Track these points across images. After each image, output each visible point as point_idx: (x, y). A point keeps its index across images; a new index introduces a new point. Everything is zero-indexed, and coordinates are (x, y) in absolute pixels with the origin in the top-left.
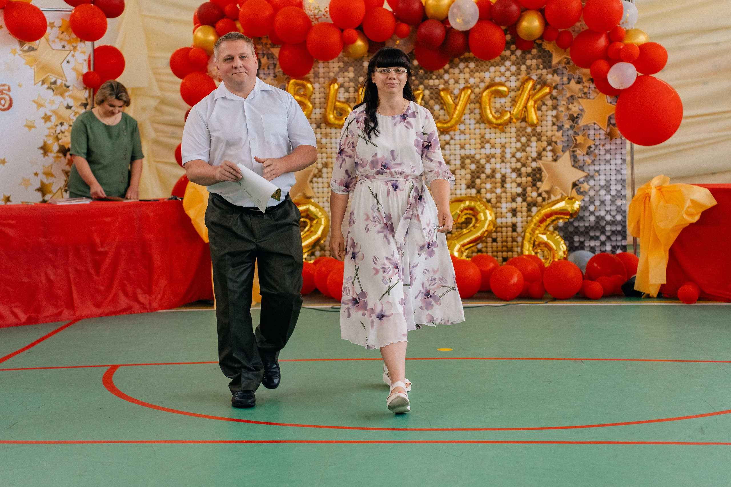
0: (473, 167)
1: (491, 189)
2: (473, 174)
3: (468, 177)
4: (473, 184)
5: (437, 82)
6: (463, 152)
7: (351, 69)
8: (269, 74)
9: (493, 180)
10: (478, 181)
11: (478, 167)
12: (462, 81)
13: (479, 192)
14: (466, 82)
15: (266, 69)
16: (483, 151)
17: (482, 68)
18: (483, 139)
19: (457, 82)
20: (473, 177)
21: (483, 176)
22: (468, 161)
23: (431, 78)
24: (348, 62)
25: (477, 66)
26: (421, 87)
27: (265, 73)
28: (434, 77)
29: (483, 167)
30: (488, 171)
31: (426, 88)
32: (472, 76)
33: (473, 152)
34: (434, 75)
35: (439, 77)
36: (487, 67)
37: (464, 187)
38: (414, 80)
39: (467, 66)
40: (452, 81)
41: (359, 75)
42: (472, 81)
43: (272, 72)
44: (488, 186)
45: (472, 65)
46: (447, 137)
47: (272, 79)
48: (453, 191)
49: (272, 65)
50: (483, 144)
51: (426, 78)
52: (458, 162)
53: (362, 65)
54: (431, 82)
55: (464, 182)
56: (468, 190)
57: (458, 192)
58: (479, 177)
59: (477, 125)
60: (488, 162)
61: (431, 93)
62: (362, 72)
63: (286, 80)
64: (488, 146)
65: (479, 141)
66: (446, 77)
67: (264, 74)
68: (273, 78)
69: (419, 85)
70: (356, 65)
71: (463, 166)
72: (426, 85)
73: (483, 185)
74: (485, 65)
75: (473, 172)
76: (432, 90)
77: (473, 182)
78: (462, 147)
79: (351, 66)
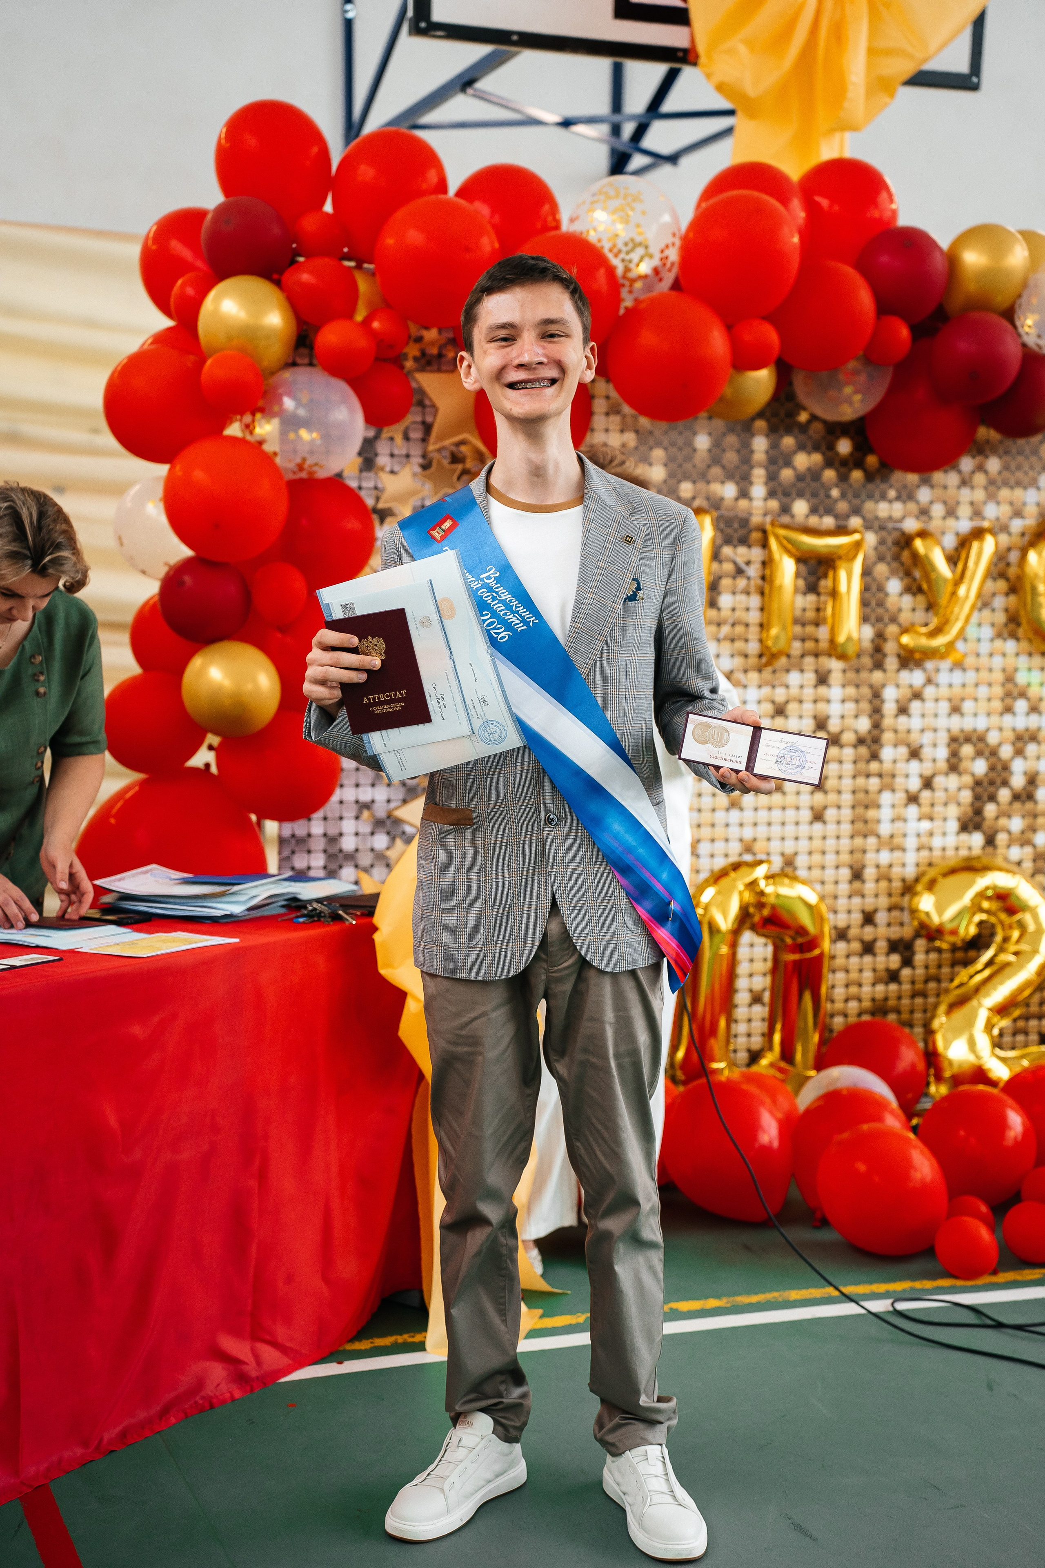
0: (980, 767)
1: (1023, 832)
2: (979, 790)
3: (966, 796)
4: (977, 819)
5: (897, 509)
6: (956, 723)
7: (658, 454)
8: (408, 456)
9: (1029, 805)
10: (990, 810)
11: (992, 768)
12: (964, 511)
13: (990, 841)
14: (977, 513)
15: (399, 439)
16: (1008, 720)
17: (1019, 475)
18: (1009, 686)
19: (951, 512)
20: (977, 798)
21: (1004, 795)
22: (967, 750)
23: (883, 497)
24: (651, 433)
25: (1006, 467)
26: (855, 522)
27: (396, 452)
28: (892, 493)
29: (1006, 768)
30: (1018, 781)
31: (868, 526)
32: (991, 497)
33: (981, 724)
34: (891, 486)
35: (904, 496)
36: (1031, 474)
37: (953, 825)
38: (836, 501)
39: (980, 468)
40: (938, 510)
41: (680, 476)
42: (991, 511)
43: (416, 450)
44: (1016, 824)
45: (994, 464)
46: (916, 678)
47: (415, 475)
48: (924, 839)
49: (420, 427)
50: (1008, 701)
51: (870, 497)
52: (942, 753)
53: (690, 444)
54: (883, 509)
55: (953, 812)
56: (964, 837)
57: (937, 842)
58: (992, 798)
59: (999, 643)
60: (1019, 752)
61: (882, 542)
62: (688, 466)
63: (459, 478)
64: (1021, 706)
65: (998, 691)
66: (924, 495)
67: (392, 455)
68: (418, 469)
69: (847, 517)
70: (673, 444)
71: (954, 765)
72: (870, 516)
73: (1003, 821)
74: (1026, 467)
75: (978, 783)
76: (883, 534)
77: (978, 812)
78: (956, 709)
79: (658, 444)
